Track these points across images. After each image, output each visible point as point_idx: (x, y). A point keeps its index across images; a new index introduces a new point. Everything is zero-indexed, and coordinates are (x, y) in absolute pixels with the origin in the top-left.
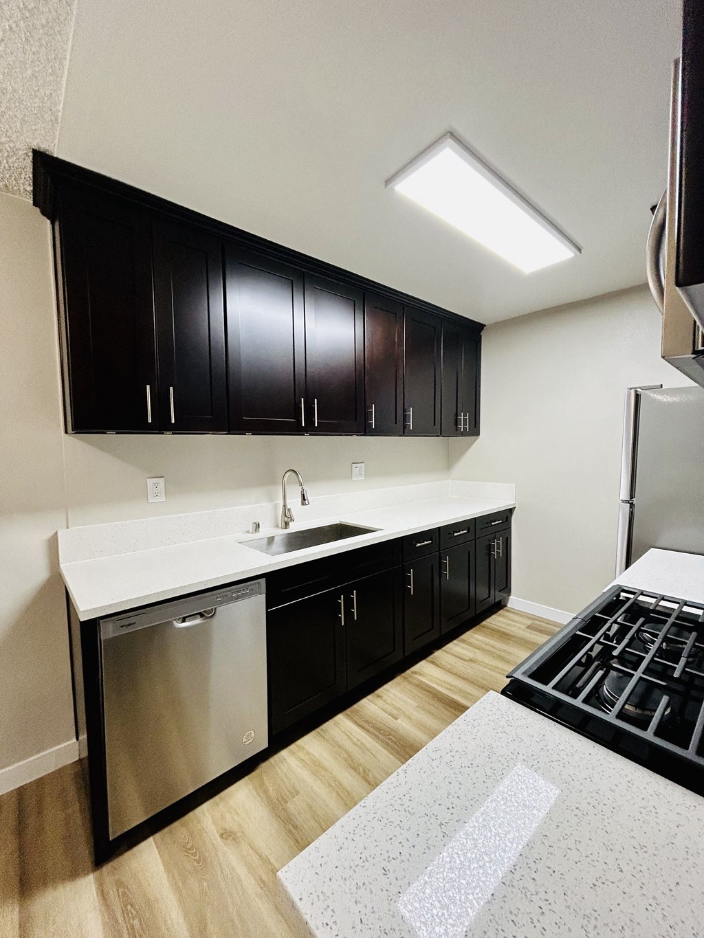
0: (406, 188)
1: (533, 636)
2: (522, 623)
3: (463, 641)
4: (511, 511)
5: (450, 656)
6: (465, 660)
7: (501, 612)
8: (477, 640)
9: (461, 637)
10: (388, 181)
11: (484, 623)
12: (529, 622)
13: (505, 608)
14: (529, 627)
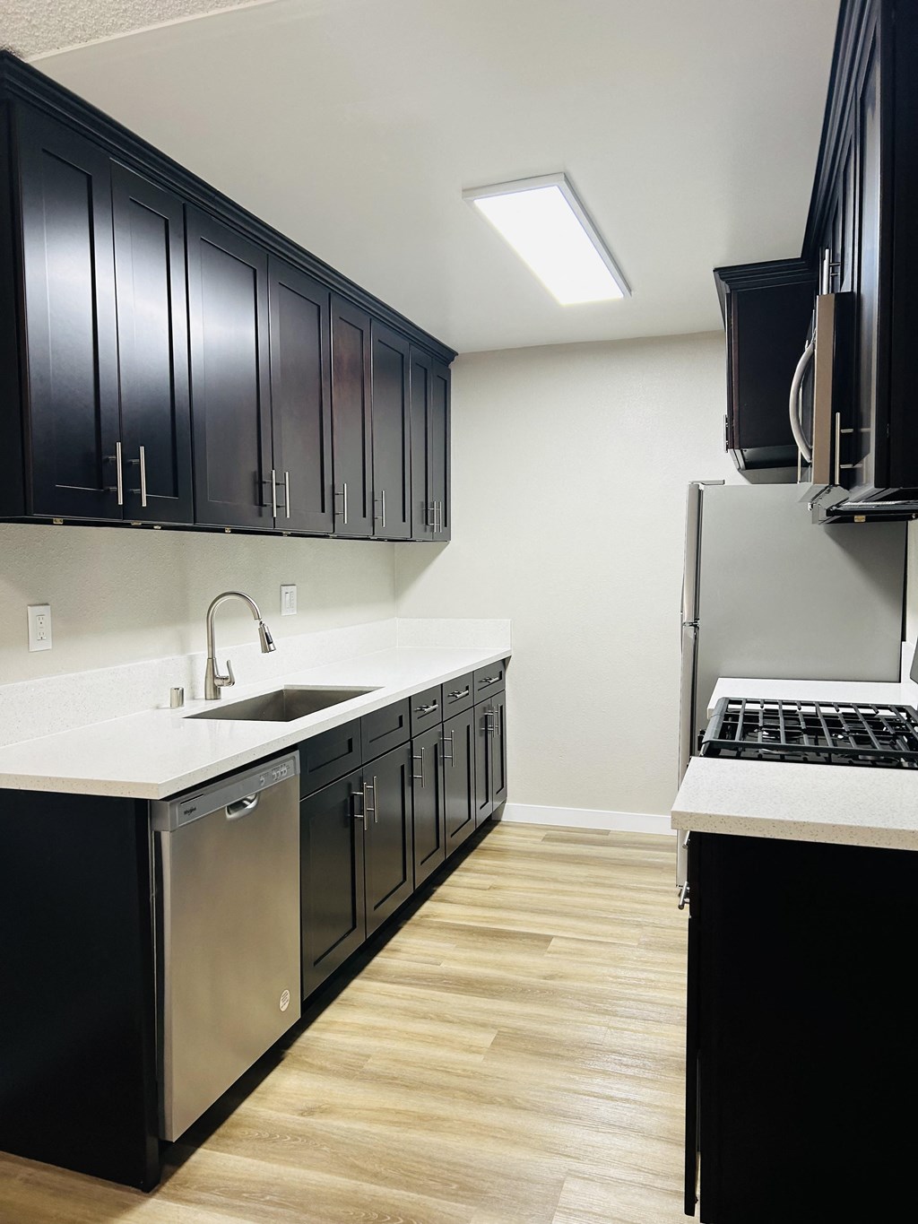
0: (488, 206)
1: (557, 848)
2: (535, 837)
3: (467, 870)
4: (505, 662)
5: (462, 890)
6: (485, 890)
7: (496, 828)
8: (486, 865)
9: (461, 866)
10: (471, 191)
11: (481, 845)
12: (543, 834)
13: (500, 823)
14: (544, 839)
